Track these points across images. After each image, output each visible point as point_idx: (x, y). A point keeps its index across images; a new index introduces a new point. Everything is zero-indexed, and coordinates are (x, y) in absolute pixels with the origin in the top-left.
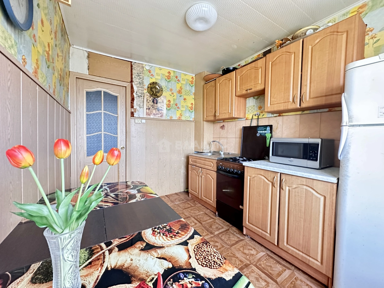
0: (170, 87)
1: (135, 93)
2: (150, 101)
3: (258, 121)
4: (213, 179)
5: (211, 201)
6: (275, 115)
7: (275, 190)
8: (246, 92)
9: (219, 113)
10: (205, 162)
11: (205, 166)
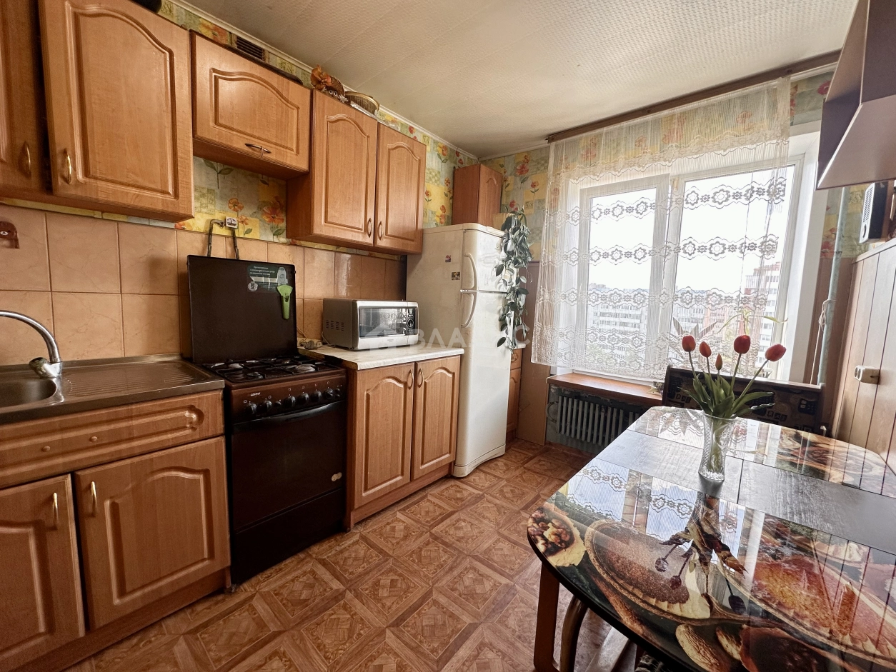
3: (235, 246)
4: (206, 473)
5: (200, 566)
6: (283, 239)
7: (410, 392)
8: (246, 149)
9: (86, 173)
10: (123, 424)
11: (124, 446)
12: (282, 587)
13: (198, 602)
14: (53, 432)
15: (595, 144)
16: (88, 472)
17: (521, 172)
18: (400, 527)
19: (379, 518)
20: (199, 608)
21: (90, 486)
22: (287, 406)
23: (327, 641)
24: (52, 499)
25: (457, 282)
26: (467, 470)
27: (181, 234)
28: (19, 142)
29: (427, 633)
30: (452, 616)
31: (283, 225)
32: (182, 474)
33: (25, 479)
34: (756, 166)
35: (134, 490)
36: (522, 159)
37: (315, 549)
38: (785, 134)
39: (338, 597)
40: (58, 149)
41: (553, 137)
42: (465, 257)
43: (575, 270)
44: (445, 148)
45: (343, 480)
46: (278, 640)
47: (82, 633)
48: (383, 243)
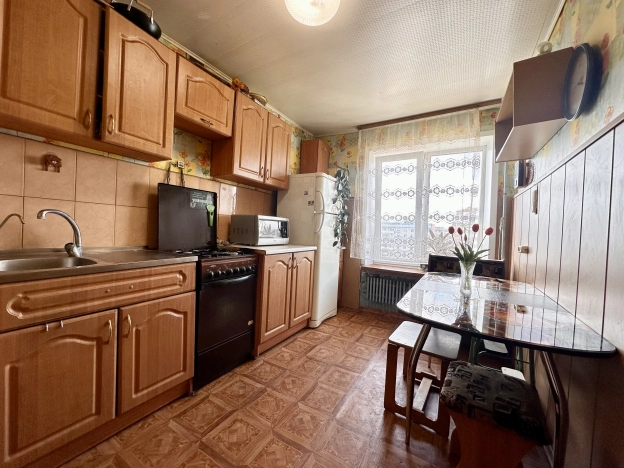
3: (182, 180)
4: (185, 314)
5: (178, 375)
6: (209, 177)
7: (290, 271)
8: (201, 122)
9: (120, 129)
10: (146, 279)
11: (146, 293)
12: (225, 389)
13: (174, 401)
14: (112, 281)
15: (384, 133)
16: (127, 308)
17: (341, 146)
18: (286, 355)
19: (270, 352)
20: (175, 405)
21: (127, 318)
22: (228, 275)
23: (265, 411)
24: (108, 323)
25: (311, 207)
26: (318, 323)
27: (152, 169)
28: (85, 109)
29: (322, 401)
30: (333, 392)
31: (208, 168)
32: (173, 314)
33: (96, 309)
34: (466, 150)
35: (149, 321)
36: (341, 138)
37: (238, 370)
38: (478, 135)
39: (262, 391)
40: (108, 114)
41: (360, 127)
42: (317, 191)
43: (373, 202)
44: (296, 128)
45: (253, 325)
46: (235, 414)
47: (114, 417)
48: (269, 182)
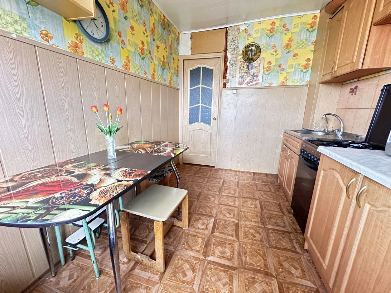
0: (273, 44)
1: (229, 62)
2: (244, 68)
30: (222, 233)
